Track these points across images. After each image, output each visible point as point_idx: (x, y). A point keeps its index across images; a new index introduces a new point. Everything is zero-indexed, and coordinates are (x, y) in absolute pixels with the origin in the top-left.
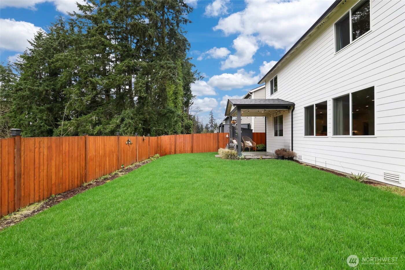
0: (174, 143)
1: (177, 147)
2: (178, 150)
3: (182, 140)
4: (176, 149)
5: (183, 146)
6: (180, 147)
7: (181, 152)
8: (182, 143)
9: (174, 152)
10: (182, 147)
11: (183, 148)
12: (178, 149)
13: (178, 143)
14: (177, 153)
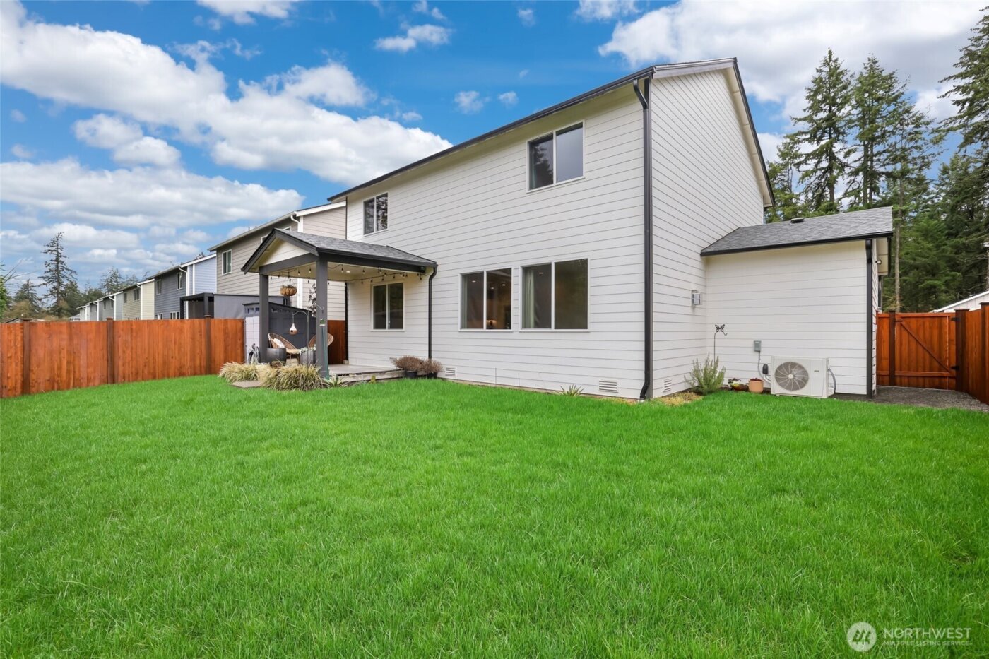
0: (20, 354)
1: (34, 367)
2: (41, 380)
3: (65, 343)
4: (33, 377)
5: (68, 363)
6: (52, 369)
7: (54, 385)
8: (64, 353)
9: (19, 385)
10: (60, 368)
11: (68, 372)
12: (40, 374)
13: (40, 352)
14: (34, 390)
